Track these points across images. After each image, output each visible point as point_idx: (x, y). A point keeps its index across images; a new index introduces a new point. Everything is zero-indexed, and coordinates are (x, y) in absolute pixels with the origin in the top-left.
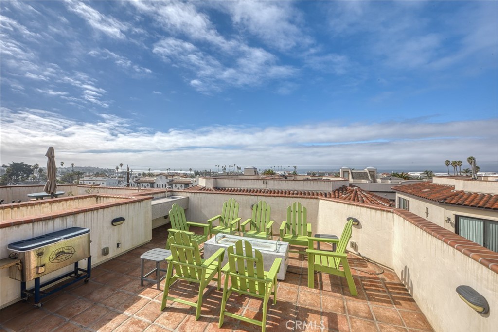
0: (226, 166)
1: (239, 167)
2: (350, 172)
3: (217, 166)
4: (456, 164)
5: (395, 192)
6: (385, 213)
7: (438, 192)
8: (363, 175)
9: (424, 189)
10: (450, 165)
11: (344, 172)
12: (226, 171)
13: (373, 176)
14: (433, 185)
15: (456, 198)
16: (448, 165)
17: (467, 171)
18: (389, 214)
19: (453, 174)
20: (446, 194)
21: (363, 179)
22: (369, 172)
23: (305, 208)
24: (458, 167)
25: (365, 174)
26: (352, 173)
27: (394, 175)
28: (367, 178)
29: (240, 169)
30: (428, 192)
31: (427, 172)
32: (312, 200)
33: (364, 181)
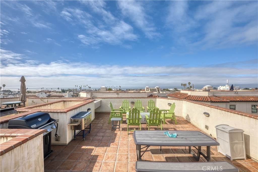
0: (81, 86)
1: (90, 87)
2: (149, 89)
3: (76, 86)
4: (185, 85)
5: (167, 97)
6: (180, 101)
7: (183, 96)
8: (155, 90)
9: (178, 95)
10: (183, 86)
11: (147, 89)
12: (82, 89)
13: (159, 91)
14: (181, 93)
15: (189, 98)
16: (182, 85)
17: (188, 88)
18: (181, 101)
19: (184, 89)
20: (186, 97)
21: (155, 92)
22: (157, 89)
23: (154, 101)
24: (185, 86)
25: (155, 89)
26: (150, 89)
27: (164, 90)
28: (156, 91)
29: (90, 88)
30: (180, 96)
31: (175, 89)
32: (154, 99)
33: (155, 93)
